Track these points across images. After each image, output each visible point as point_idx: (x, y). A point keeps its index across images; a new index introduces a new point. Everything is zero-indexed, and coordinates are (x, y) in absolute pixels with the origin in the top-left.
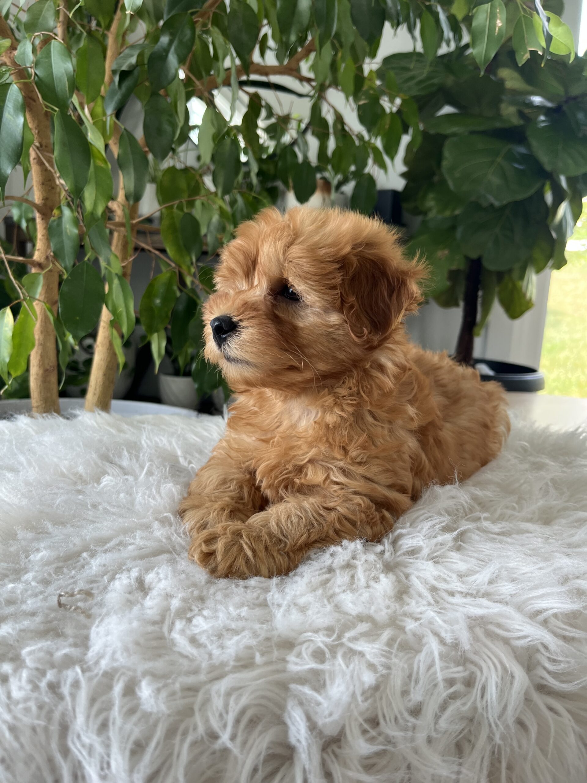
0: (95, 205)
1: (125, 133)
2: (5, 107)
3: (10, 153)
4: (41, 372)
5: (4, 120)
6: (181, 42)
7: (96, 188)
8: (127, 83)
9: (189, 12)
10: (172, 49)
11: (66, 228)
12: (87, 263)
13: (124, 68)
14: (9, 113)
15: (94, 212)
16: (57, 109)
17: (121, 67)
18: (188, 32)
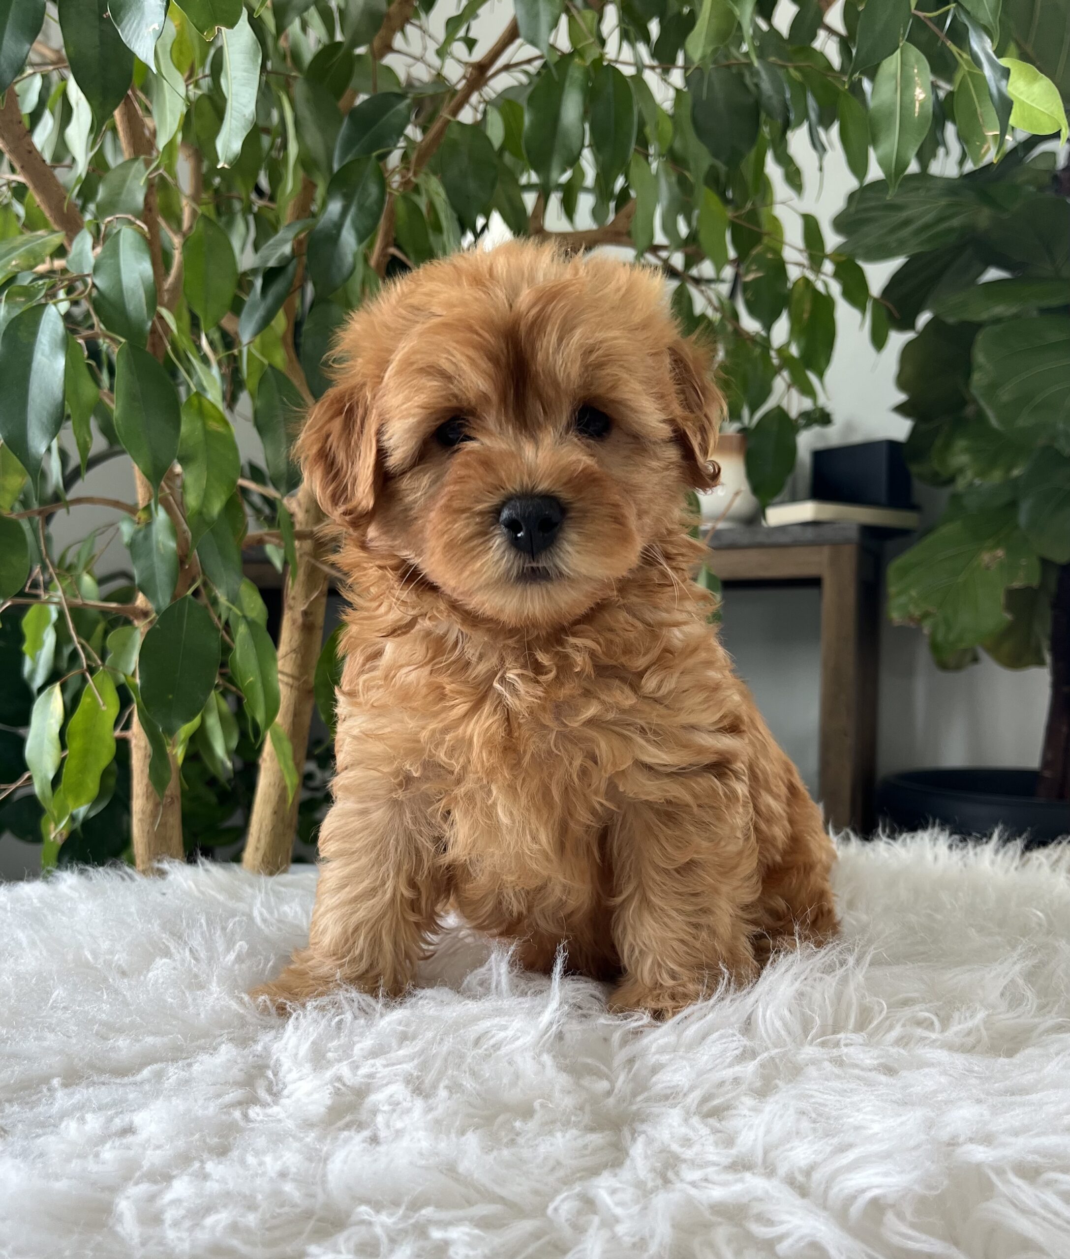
0: (206, 498)
1: (269, 371)
2: (38, 344)
3: (44, 420)
4: (150, 806)
5: (35, 365)
6: (361, 207)
7: (208, 469)
8: (277, 288)
9: (374, 154)
10: (348, 222)
11: (157, 542)
12: (190, 601)
13: (272, 263)
14: (43, 354)
15: (205, 510)
16: (123, 340)
17: (267, 261)
18: (373, 190)
